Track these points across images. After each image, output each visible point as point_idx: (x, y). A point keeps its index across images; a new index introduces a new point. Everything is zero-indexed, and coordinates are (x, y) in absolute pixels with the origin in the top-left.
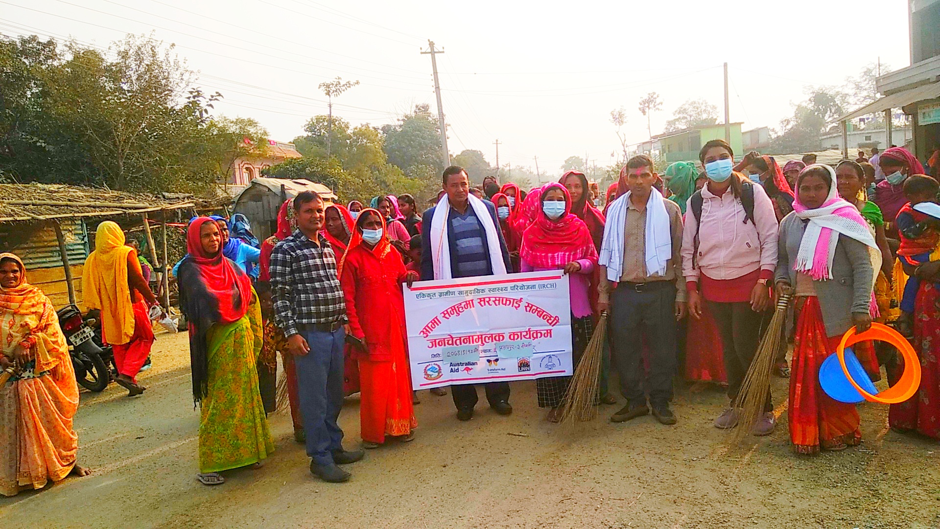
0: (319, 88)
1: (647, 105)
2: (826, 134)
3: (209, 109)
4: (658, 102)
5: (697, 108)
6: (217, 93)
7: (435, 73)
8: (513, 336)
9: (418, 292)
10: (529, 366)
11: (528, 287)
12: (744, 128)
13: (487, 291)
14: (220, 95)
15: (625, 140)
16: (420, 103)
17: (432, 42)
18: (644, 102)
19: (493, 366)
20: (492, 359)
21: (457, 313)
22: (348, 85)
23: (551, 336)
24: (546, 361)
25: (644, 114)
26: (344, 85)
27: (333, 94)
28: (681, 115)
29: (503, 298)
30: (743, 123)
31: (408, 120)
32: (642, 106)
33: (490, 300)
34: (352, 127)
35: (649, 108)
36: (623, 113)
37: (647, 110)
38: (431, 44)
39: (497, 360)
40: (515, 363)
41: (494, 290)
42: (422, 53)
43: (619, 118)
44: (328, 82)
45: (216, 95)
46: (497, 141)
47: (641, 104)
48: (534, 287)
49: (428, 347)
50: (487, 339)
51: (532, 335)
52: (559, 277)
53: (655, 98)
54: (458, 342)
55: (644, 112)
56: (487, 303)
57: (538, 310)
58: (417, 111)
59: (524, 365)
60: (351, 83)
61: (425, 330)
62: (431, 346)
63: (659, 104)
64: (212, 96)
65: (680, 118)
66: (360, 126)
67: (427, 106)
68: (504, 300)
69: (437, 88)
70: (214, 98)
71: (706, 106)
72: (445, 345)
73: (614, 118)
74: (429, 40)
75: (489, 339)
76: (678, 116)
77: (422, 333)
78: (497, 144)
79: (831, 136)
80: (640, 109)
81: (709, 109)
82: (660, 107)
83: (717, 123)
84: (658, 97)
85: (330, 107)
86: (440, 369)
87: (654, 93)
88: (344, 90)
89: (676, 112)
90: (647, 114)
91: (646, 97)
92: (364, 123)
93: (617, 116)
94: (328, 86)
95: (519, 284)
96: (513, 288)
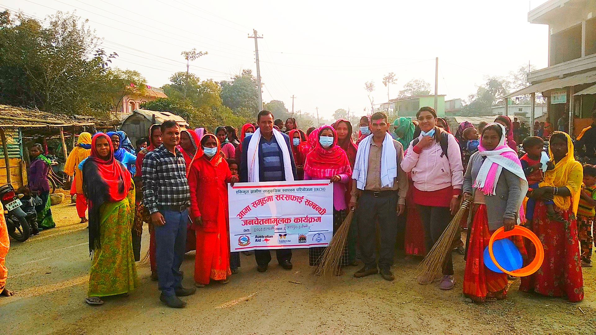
0: (181, 55)
1: (388, 80)
2: (495, 105)
3: (108, 63)
4: (394, 79)
5: (419, 84)
6: (114, 53)
7: (257, 50)
8: (297, 220)
9: (237, 189)
10: (306, 239)
11: (308, 190)
12: (446, 99)
13: (281, 191)
14: (116, 54)
15: (373, 101)
16: (246, 69)
17: (256, 31)
18: (386, 78)
19: (283, 239)
20: (283, 234)
21: (262, 204)
22: (200, 54)
23: (320, 221)
24: (316, 237)
25: (386, 86)
26: (197, 54)
27: (190, 59)
28: (408, 88)
29: (291, 196)
30: (446, 95)
31: (237, 78)
32: (384, 81)
33: (283, 197)
34: (201, 81)
35: (389, 82)
36: (372, 84)
37: (387, 83)
38: (255, 32)
39: (285, 235)
40: (297, 237)
41: (286, 190)
42: (249, 37)
43: (370, 87)
44: (188, 51)
45: (114, 54)
46: (293, 96)
47: (384, 79)
48: (311, 189)
49: (242, 225)
50: (280, 221)
51: (309, 220)
52: (328, 184)
53: (393, 76)
54: (261, 222)
55: (386, 85)
56: (281, 199)
57: (313, 204)
58: (244, 73)
59: (302, 239)
60: (203, 53)
61: (240, 214)
62: (244, 224)
63: (395, 80)
64: (111, 55)
65: (407, 90)
66: (207, 81)
67: (250, 71)
68: (292, 197)
69: (257, 60)
70: (113, 56)
71: (423, 83)
72: (253, 224)
73: (367, 87)
74: (254, 30)
75: (281, 222)
76: (406, 88)
77: (239, 216)
78: (293, 98)
79: (498, 107)
80: (383, 82)
81: (425, 85)
82: (395, 82)
83: (430, 94)
84: (395, 75)
85: (188, 67)
86: (249, 239)
87: (393, 73)
88: (197, 57)
89: (405, 85)
90: (387, 86)
91: (387, 75)
92: (209, 79)
93: (369, 86)
94: (187, 54)
95: (302, 187)
96: (298, 190)
